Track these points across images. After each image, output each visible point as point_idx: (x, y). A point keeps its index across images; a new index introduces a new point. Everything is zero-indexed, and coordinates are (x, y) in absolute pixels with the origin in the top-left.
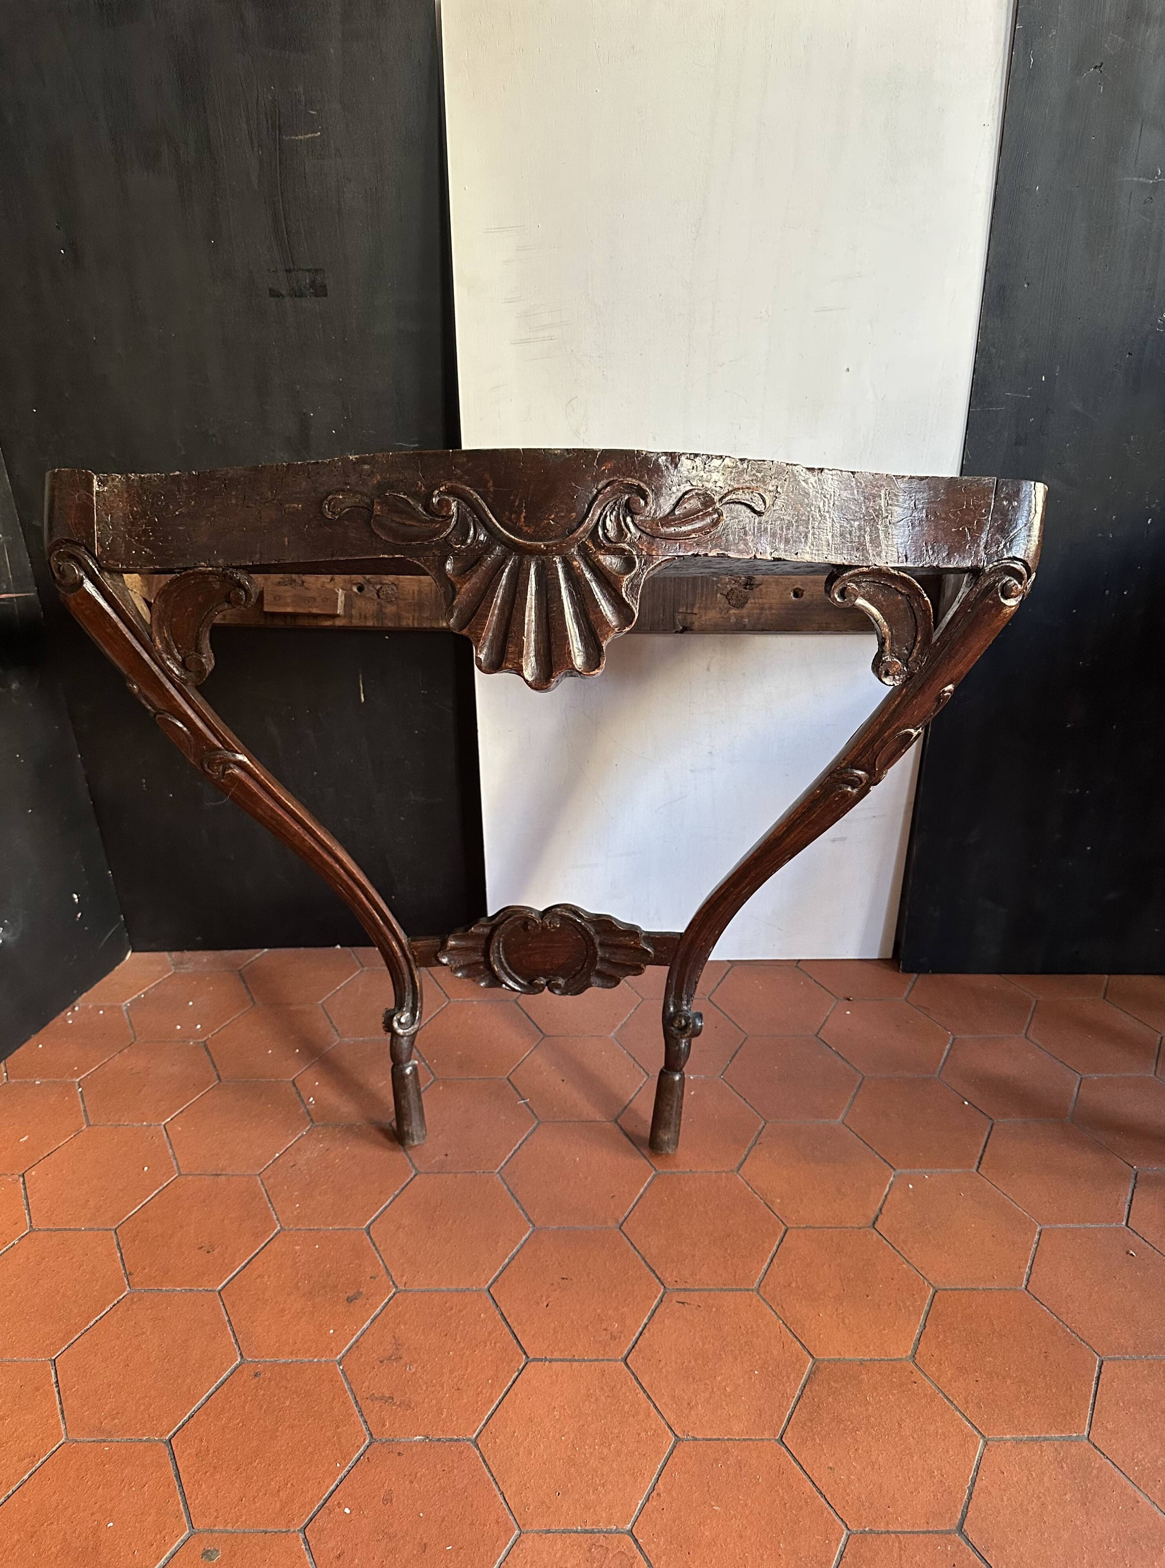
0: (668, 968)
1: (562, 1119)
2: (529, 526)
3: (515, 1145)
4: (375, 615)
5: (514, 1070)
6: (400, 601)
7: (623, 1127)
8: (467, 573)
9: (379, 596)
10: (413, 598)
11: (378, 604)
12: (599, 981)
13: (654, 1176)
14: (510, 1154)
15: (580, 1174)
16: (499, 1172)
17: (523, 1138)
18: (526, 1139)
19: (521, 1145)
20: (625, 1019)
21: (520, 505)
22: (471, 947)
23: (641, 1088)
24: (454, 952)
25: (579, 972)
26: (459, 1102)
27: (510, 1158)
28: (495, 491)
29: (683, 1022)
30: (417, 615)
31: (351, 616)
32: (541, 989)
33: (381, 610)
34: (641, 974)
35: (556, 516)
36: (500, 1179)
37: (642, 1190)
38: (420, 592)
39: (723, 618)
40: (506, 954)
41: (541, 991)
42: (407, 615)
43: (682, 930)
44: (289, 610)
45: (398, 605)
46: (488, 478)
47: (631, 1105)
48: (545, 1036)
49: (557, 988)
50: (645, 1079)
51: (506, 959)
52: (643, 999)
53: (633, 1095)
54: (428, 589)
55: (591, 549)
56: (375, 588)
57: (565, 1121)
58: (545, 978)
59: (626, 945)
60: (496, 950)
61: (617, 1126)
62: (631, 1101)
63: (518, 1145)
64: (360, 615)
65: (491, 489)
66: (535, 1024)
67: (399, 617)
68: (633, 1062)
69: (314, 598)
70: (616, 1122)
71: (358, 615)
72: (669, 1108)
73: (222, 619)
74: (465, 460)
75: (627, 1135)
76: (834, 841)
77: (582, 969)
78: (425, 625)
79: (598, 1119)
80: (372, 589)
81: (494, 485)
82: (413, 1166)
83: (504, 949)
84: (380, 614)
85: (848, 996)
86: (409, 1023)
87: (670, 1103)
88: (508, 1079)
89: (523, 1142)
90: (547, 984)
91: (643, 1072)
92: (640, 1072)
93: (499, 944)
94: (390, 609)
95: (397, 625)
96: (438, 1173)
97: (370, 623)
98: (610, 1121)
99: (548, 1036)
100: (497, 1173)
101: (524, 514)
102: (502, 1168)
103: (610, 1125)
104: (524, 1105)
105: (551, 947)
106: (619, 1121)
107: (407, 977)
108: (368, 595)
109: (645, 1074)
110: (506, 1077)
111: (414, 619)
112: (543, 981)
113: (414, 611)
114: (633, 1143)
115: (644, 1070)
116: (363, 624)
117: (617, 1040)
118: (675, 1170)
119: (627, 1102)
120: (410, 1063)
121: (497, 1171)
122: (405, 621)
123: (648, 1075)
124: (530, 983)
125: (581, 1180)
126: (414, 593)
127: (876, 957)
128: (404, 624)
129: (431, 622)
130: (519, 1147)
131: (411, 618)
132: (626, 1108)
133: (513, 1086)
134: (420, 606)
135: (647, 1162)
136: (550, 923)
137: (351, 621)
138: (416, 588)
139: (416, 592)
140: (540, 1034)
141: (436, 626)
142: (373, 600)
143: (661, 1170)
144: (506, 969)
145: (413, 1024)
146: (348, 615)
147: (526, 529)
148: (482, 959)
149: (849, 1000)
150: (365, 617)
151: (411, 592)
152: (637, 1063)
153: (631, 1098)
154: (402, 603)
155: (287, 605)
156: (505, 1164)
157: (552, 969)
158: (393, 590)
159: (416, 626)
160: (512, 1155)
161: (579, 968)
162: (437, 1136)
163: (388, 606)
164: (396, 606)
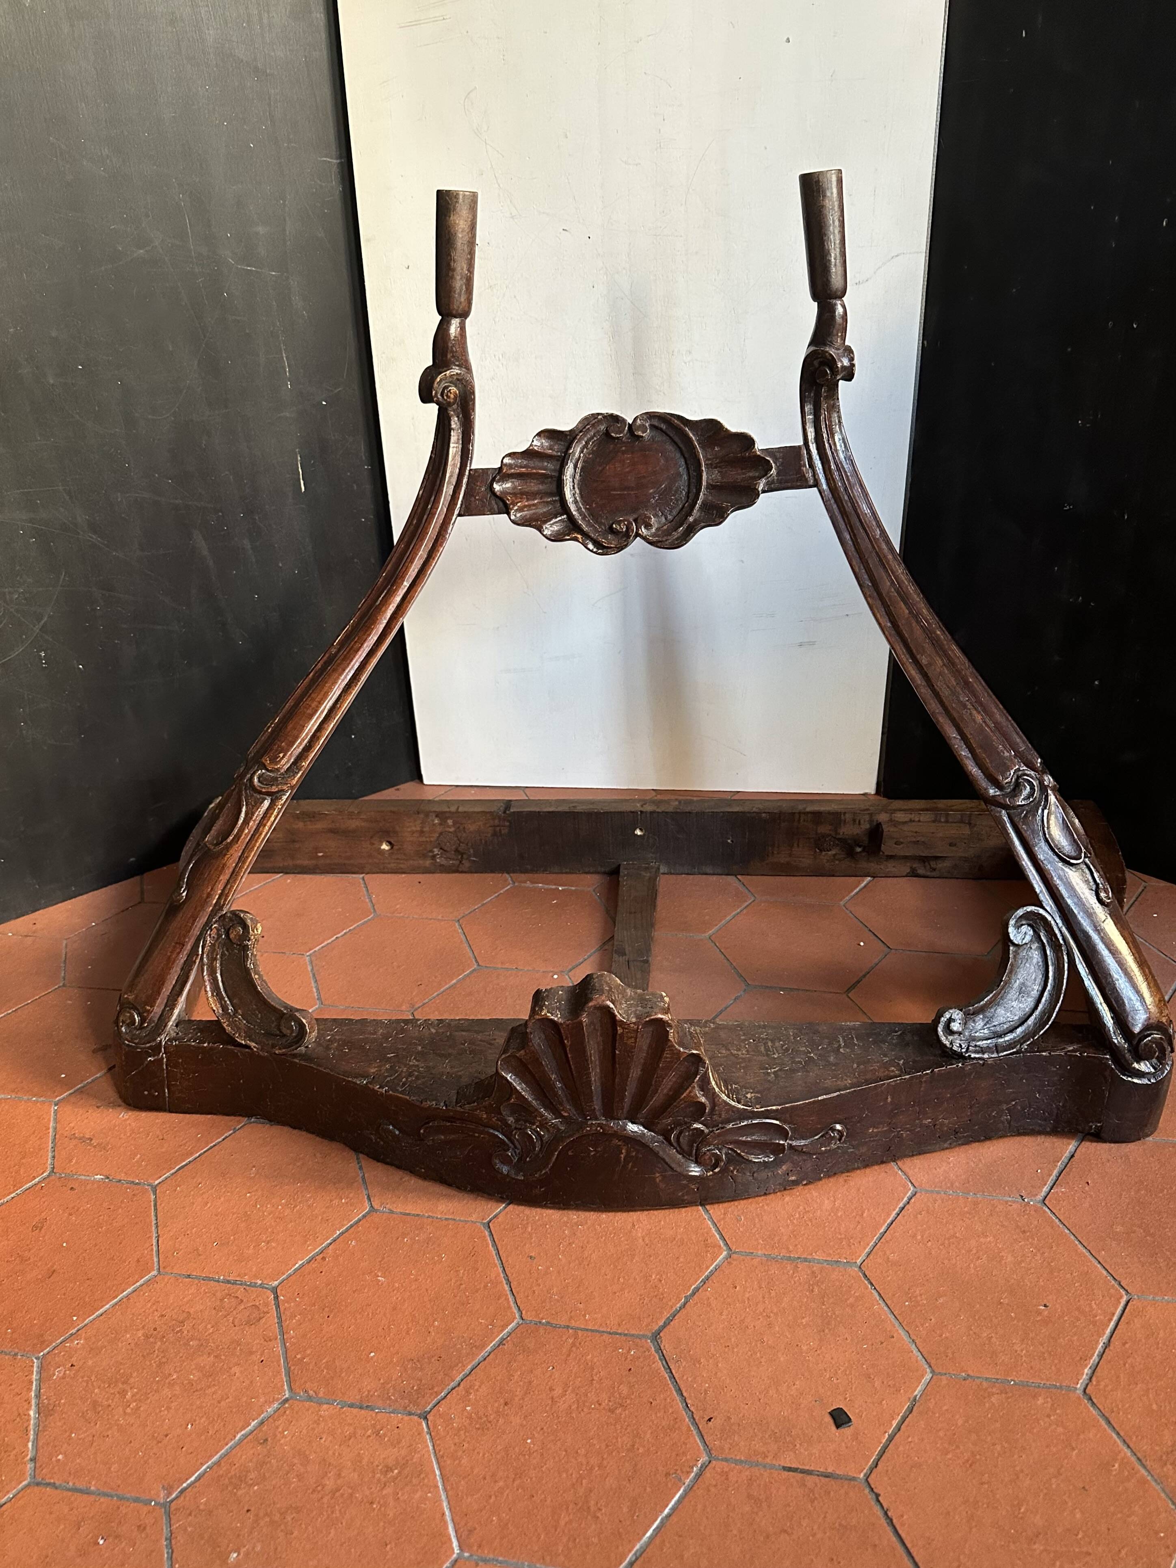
0: (473, 467)
4: (843, 824)
6: (814, 837)
9: (838, 840)
10: (799, 839)
11: (839, 834)
28: (654, 1174)
30: (795, 824)
32: (638, 423)
33: (835, 828)
34: (508, 454)
39: (462, 824)
41: (637, 419)
42: (806, 824)
43: (460, 521)
46: (661, 1184)
49: (616, 424)
54: (782, 849)
64: (859, 822)
65: (658, 1175)
67: (816, 822)
74: (686, 1197)
81: (654, 1179)
84: (837, 824)
94: (825, 829)
101: (622, 1156)
105: (624, 489)
111: (799, 820)
113: (798, 828)
126: (798, 845)
131: (802, 821)
134: (792, 832)
138: (795, 849)
139: (795, 845)
142: (844, 838)
146: (873, 824)
147: (620, 1143)
150: (854, 821)
151: (801, 845)
154: (812, 835)
163: (828, 832)
164: (819, 832)
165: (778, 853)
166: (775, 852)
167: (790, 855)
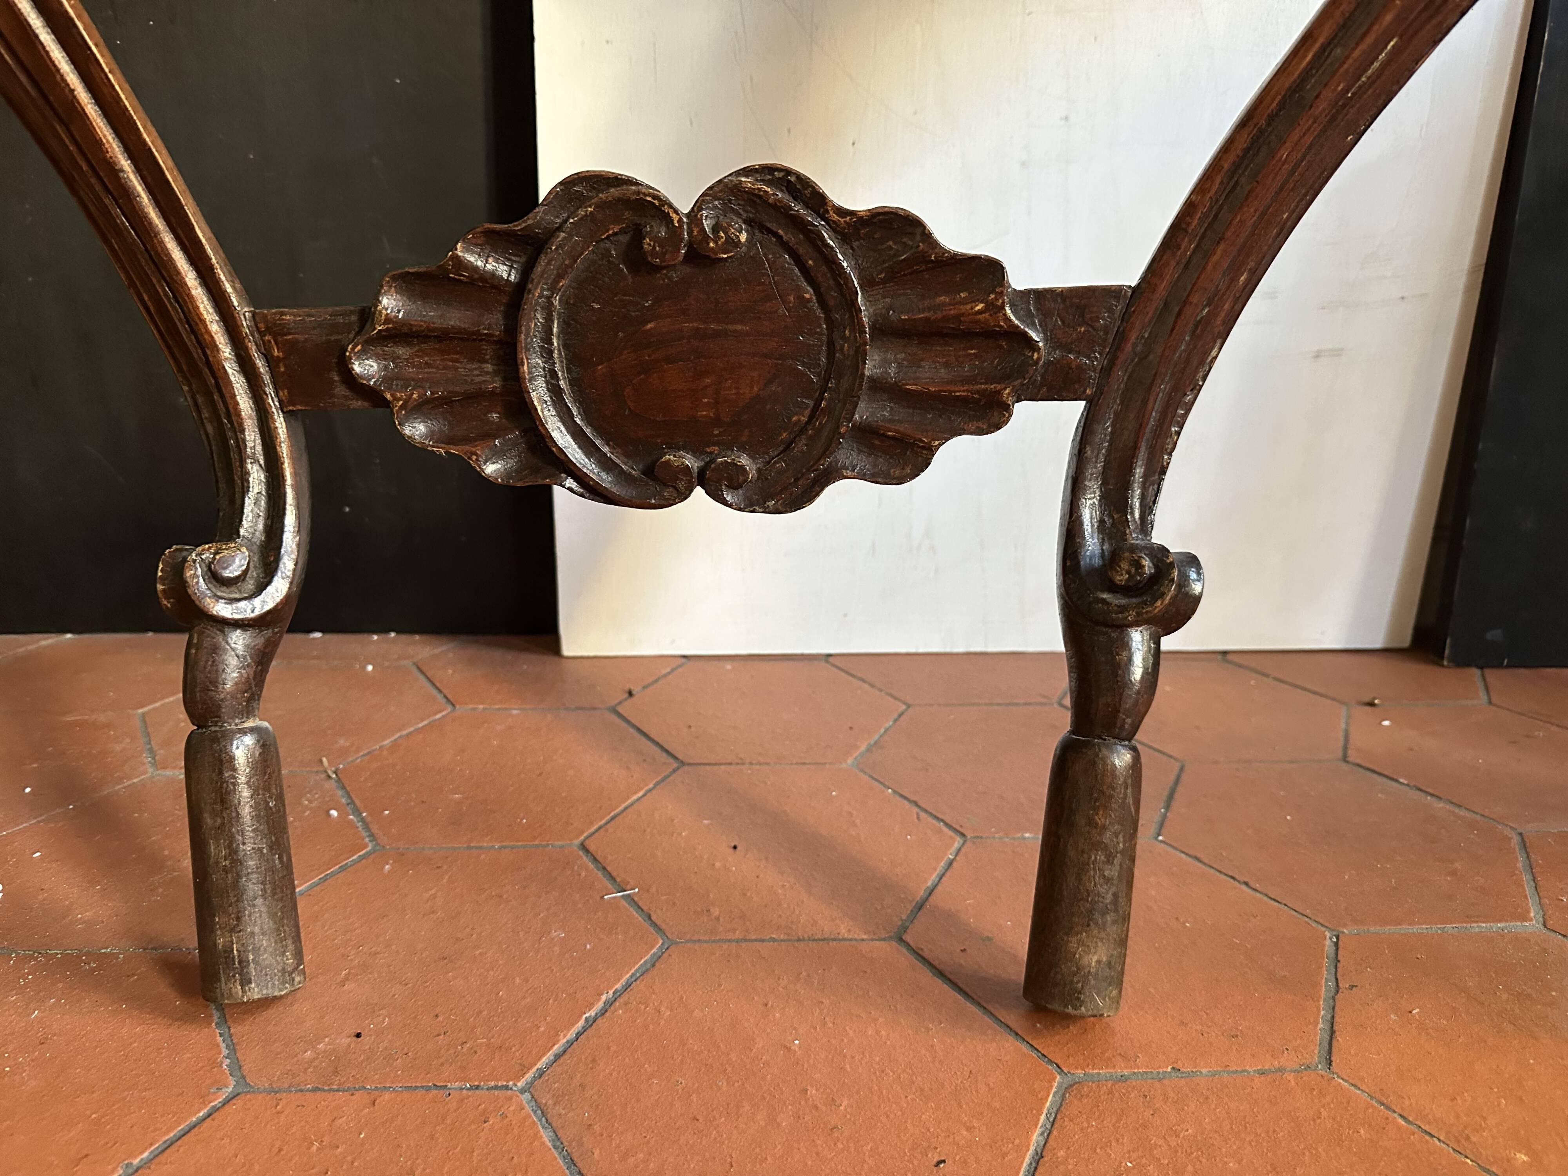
0: (1080, 406)
1: (738, 935)
3: (590, 1006)
5: (600, 828)
7: (926, 954)
12: (862, 461)
13: (1066, 1091)
14: (571, 1034)
15: (812, 1091)
16: (529, 1088)
17: (618, 986)
18: (627, 986)
19: (609, 1004)
20: (876, 737)
22: (460, 331)
23: (951, 863)
24: (402, 351)
25: (803, 430)
26: (434, 897)
27: (570, 1044)
29: (1147, 563)
32: (682, 485)
34: (998, 427)
36: (528, 1109)
37: (1036, 1138)
40: (573, 360)
41: (684, 496)
43: (1131, 278)
47: (931, 899)
48: (683, 763)
49: (733, 486)
50: (956, 845)
51: (572, 383)
52: (909, 706)
53: (934, 877)
57: (746, 940)
58: (696, 452)
59: (958, 318)
60: (537, 342)
61: (904, 950)
62: (931, 891)
63: (600, 1005)
66: (657, 744)
68: (915, 810)
70: (901, 940)
72: (1101, 857)
75: (941, 974)
76: (1317, 356)
77: (811, 417)
79: (843, 932)
82: (237, 1067)
83: (566, 345)
85: (1367, 699)
86: (250, 585)
87: (1107, 837)
88: (583, 847)
89: (617, 995)
90: (702, 472)
91: (945, 829)
92: (940, 831)
93: (549, 320)
96: (315, 1090)
98: (884, 939)
99: (689, 764)
100: (523, 1091)
102: (541, 1073)
103: (886, 949)
104: (624, 903)
105: (717, 334)
106: (907, 938)
107: (252, 438)
109: (951, 833)
110: (577, 842)
112: (690, 461)
114: (966, 995)
115: (946, 824)
117: (862, 770)
118: (1126, 1072)
119: (922, 893)
120: (250, 724)
121: (521, 1084)
123: (963, 835)
124: (649, 472)
125: (816, 1107)
127: (1378, 645)
130: (604, 1012)
132: (920, 906)
133: (595, 860)
135: (1025, 1048)
136: (716, 229)
140: (672, 760)
143: (1080, 1073)
144: (572, 416)
145: (261, 588)
148: (496, 384)
149: (1371, 704)
152: (926, 811)
153: (930, 883)
156: (550, 1065)
157: (717, 421)
160: (579, 1035)
161: (804, 419)
162: (342, 983)
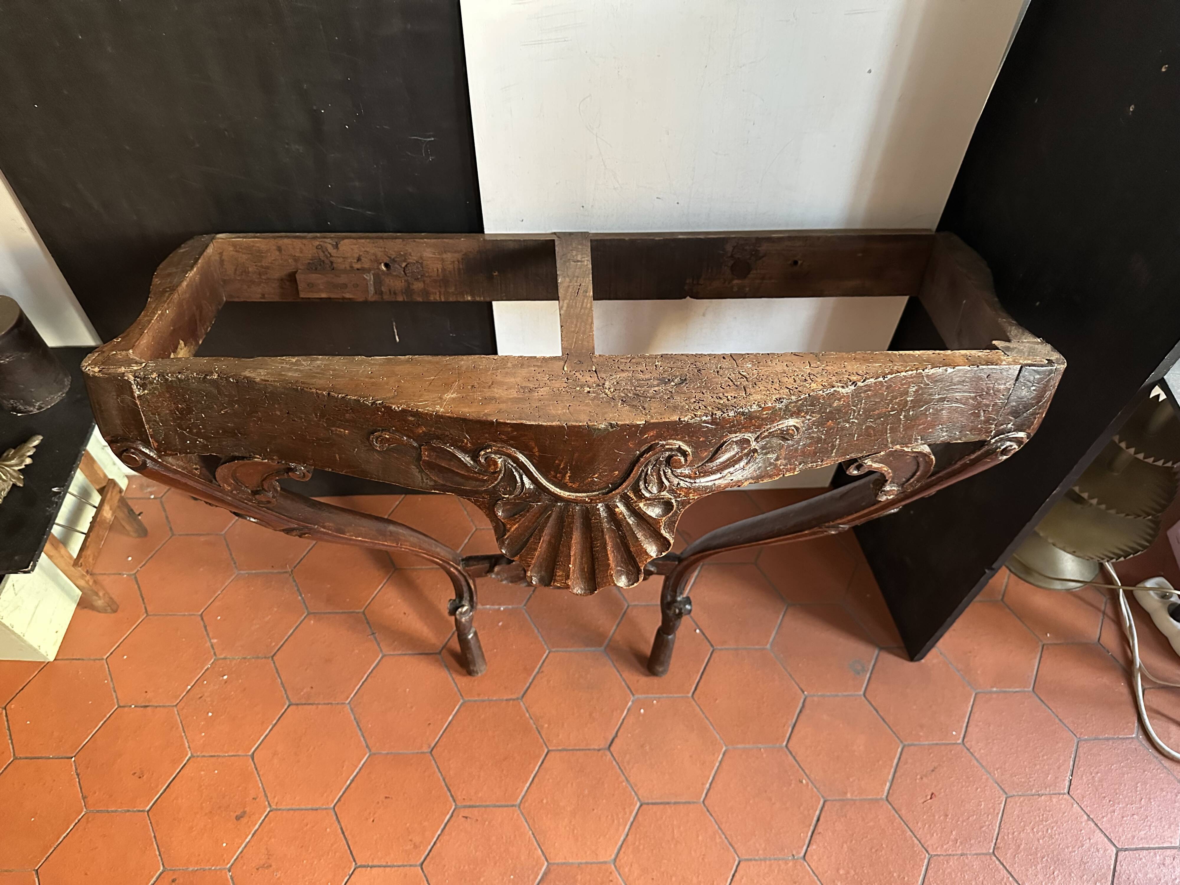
0: (665, 576)
2: (574, 483)
4: (404, 291)
6: (425, 279)
8: (516, 516)
9: (405, 274)
10: (438, 275)
11: (405, 281)
21: (565, 468)
28: (540, 455)
29: (677, 611)
30: (443, 290)
31: (381, 293)
33: (409, 287)
35: (600, 475)
38: (444, 270)
39: (726, 287)
42: (434, 291)
44: (324, 295)
45: (424, 282)
46: (533, 445)
54: (451, 267)
55: (632, 500)
56: (401, 266)
64: (390, 291)
65: (537, 454)
67: (425, 292)
69: (345, 284)
71: (388, 292)
73: (261, 298)
74: (510, 429)
78: (451, 299)
80: (397, 266)
81: (539, 451)
84: (408, 290)
94: (418, 286)
95: (425, 300)
97: (400, 299)
101: (569, 473)
107: (464, 584)
108: (395, 274)
111: (440, 293)
113: (440, 287)
116: (393, 300)
120: (471, 632)
122: (432, 296)
126: (438, 270)
128: (432, 298)
129: (457, 297)
131: (438, 293)
134: (444, 281)
137: (382, 298)
138: (440, 266)
139: (440, 270)
141: (461, 300)
142: (400, 277)
146: (379, 292)
147: (571, 484)
150: (395, 294)
151: (435, 269)
154: (428, 280)
155: (321, 291)
158: (418, 268)
159: (443, 300)
163: (415, 283)
164: (422, 283)
165: (454, 262)
166: (457, 262)
167: (443, 260)
